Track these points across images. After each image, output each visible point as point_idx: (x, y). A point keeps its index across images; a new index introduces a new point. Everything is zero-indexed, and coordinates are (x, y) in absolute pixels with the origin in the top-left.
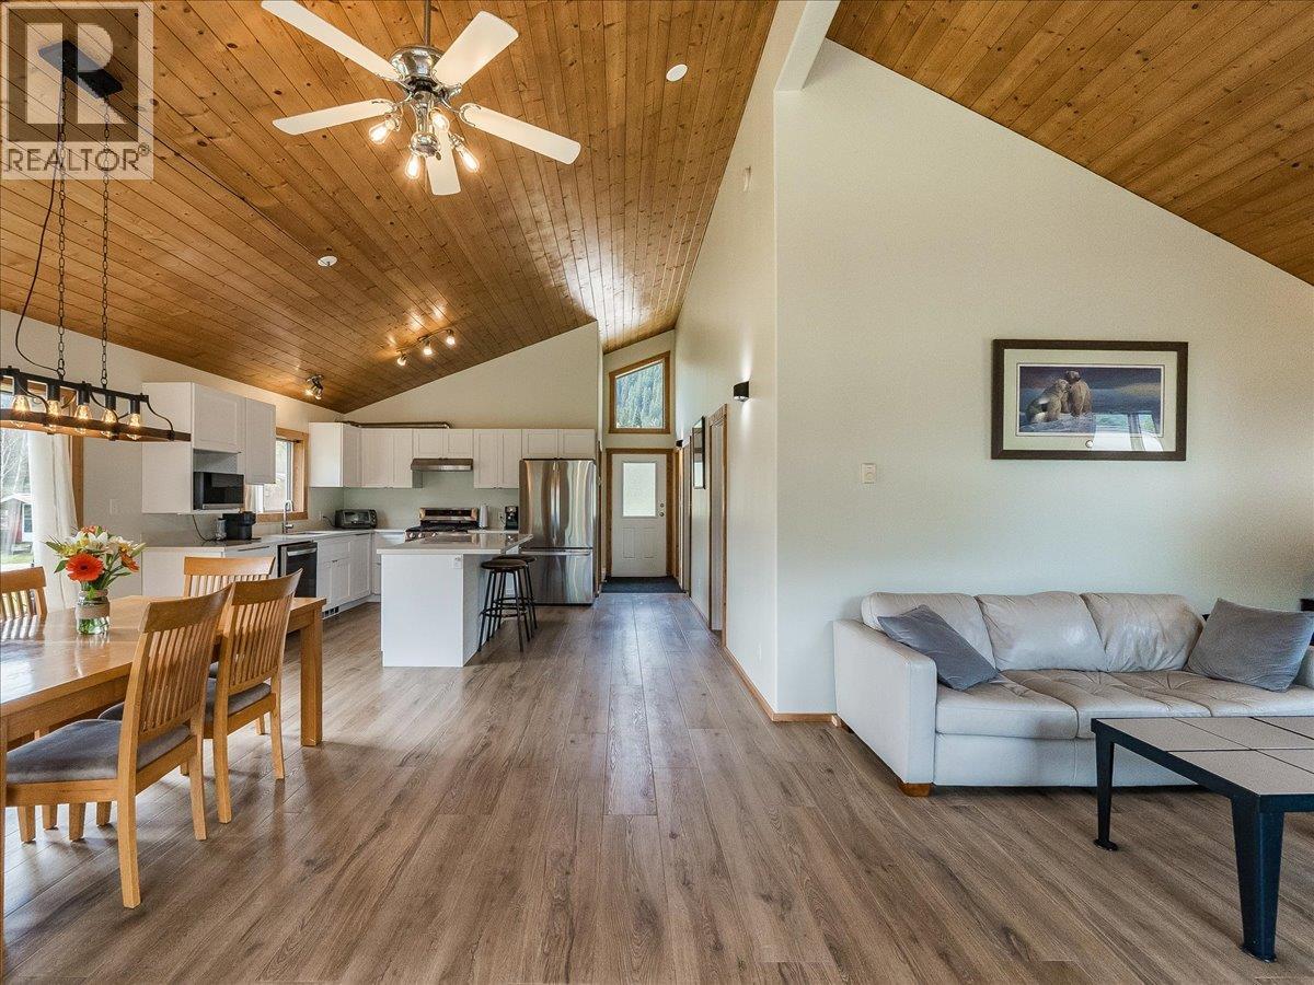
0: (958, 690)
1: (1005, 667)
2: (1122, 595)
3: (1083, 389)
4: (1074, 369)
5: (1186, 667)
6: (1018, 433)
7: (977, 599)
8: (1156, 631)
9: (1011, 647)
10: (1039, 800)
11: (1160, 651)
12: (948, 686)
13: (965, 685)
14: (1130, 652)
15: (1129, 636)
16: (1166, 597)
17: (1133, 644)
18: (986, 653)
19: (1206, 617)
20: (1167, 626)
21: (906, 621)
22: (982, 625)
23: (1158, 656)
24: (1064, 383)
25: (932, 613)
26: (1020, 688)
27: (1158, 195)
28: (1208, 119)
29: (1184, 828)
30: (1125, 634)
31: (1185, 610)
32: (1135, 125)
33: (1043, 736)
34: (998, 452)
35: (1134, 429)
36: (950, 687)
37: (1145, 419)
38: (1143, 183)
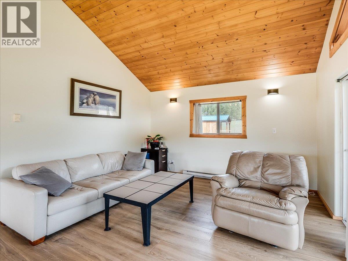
0: (56, 196)
1: (74, 181)
2: (108, 153)
3: (97, 98)
4: (96, 92)
5: (122, 169)
6: (79, 108)
7: (65, 161)
8: (116, 161)
9: (76, 174)
10: (87, 222)
11: (117, 166)
12: (53, 196)
13: (60, 193)
14: (110, 168)
15: (110, 164)
16: (117, 152)
17: (110, 165)
18: (68, 179)
19: (126, 155)
20: (118, 159)
21: (34, 175)
22: (66, 169)
23: (116, 167)
24: (93, 95)
25: (46, 169)
26: (80, 187)
27: (116, 53)
28: (128, 38)
29: (125, 213)
30: (109, 163)
31: (122, 154)
32: (112, 32)
33: (88, 202)
34: (72, 113)
35: (108, 110)
36: (54, 196)
37: (111, 108)
38: (113, 49)
